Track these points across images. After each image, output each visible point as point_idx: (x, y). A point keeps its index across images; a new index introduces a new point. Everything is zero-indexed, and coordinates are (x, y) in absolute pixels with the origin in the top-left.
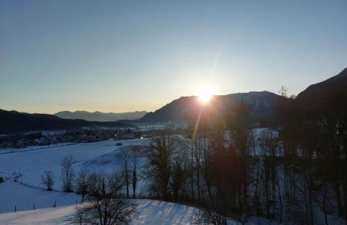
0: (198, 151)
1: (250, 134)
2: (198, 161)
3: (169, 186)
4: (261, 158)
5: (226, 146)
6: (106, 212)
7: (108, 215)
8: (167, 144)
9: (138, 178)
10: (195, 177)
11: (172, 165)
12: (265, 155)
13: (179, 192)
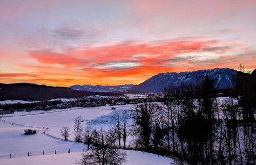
0: (173, 115)
1: (215, 102)
2: (173, 122)
3: (150, 141)
4: (224, 121)
5: (195, 111)
6: (103, 158)
7: (105, 161)
8: (148, 109)
9: (127, 134)
10: (170, 135)
11: (152, 125)
12: (227, 118)
13: (159, 145)
